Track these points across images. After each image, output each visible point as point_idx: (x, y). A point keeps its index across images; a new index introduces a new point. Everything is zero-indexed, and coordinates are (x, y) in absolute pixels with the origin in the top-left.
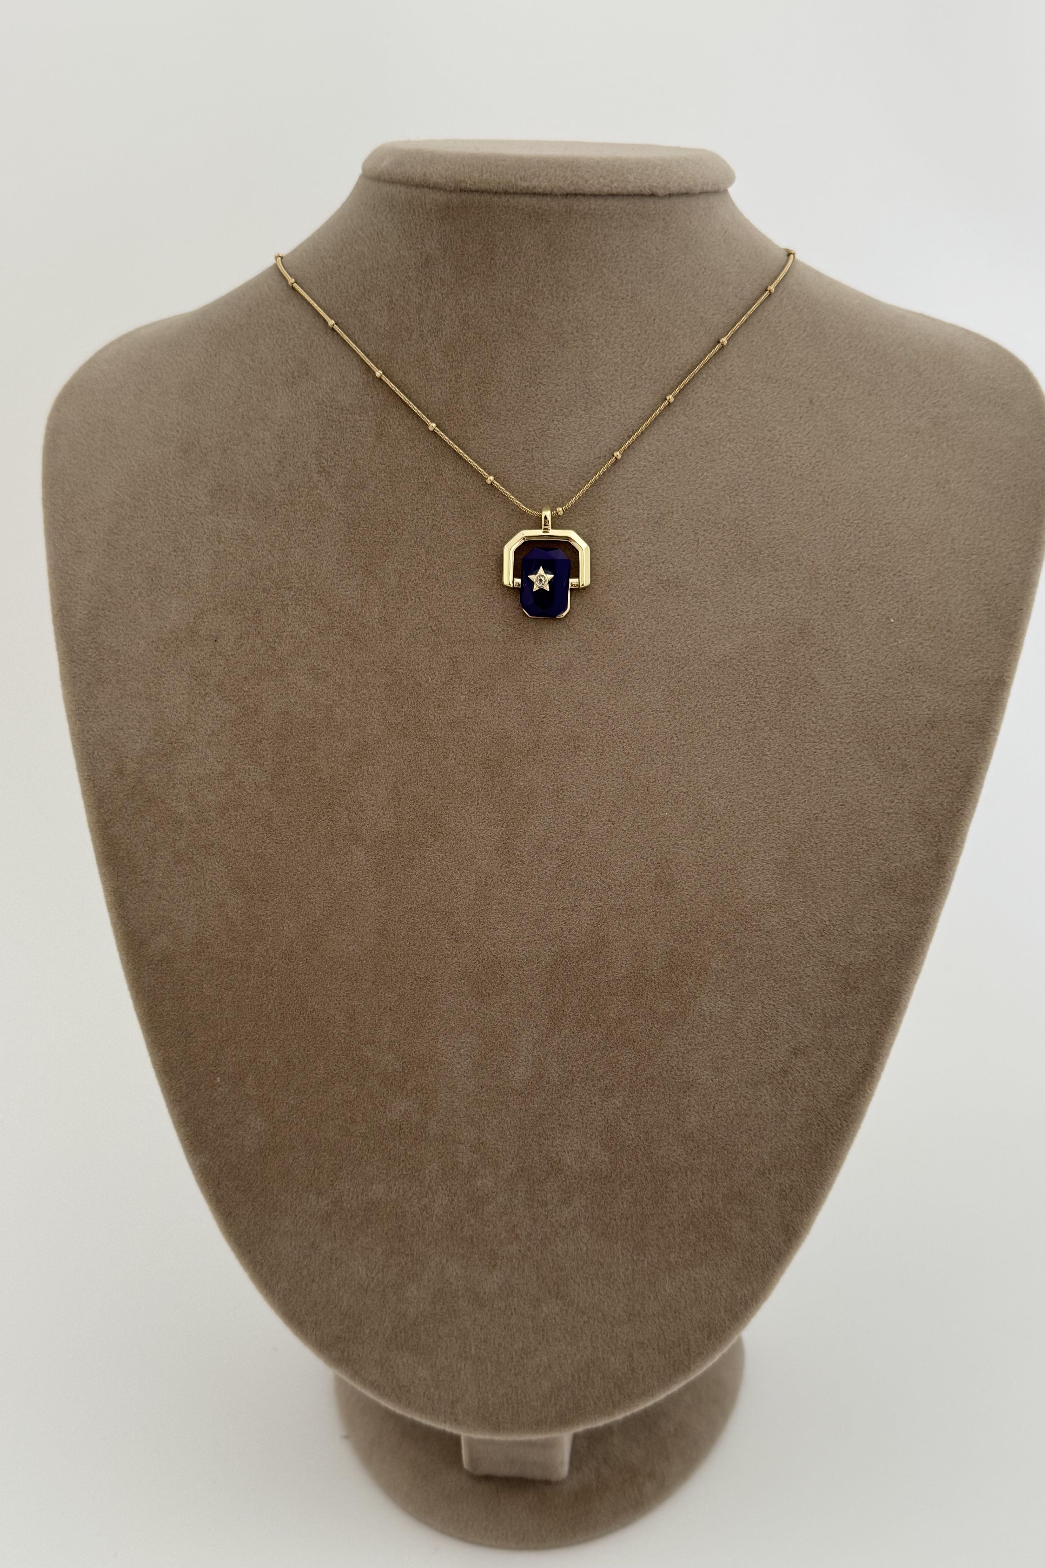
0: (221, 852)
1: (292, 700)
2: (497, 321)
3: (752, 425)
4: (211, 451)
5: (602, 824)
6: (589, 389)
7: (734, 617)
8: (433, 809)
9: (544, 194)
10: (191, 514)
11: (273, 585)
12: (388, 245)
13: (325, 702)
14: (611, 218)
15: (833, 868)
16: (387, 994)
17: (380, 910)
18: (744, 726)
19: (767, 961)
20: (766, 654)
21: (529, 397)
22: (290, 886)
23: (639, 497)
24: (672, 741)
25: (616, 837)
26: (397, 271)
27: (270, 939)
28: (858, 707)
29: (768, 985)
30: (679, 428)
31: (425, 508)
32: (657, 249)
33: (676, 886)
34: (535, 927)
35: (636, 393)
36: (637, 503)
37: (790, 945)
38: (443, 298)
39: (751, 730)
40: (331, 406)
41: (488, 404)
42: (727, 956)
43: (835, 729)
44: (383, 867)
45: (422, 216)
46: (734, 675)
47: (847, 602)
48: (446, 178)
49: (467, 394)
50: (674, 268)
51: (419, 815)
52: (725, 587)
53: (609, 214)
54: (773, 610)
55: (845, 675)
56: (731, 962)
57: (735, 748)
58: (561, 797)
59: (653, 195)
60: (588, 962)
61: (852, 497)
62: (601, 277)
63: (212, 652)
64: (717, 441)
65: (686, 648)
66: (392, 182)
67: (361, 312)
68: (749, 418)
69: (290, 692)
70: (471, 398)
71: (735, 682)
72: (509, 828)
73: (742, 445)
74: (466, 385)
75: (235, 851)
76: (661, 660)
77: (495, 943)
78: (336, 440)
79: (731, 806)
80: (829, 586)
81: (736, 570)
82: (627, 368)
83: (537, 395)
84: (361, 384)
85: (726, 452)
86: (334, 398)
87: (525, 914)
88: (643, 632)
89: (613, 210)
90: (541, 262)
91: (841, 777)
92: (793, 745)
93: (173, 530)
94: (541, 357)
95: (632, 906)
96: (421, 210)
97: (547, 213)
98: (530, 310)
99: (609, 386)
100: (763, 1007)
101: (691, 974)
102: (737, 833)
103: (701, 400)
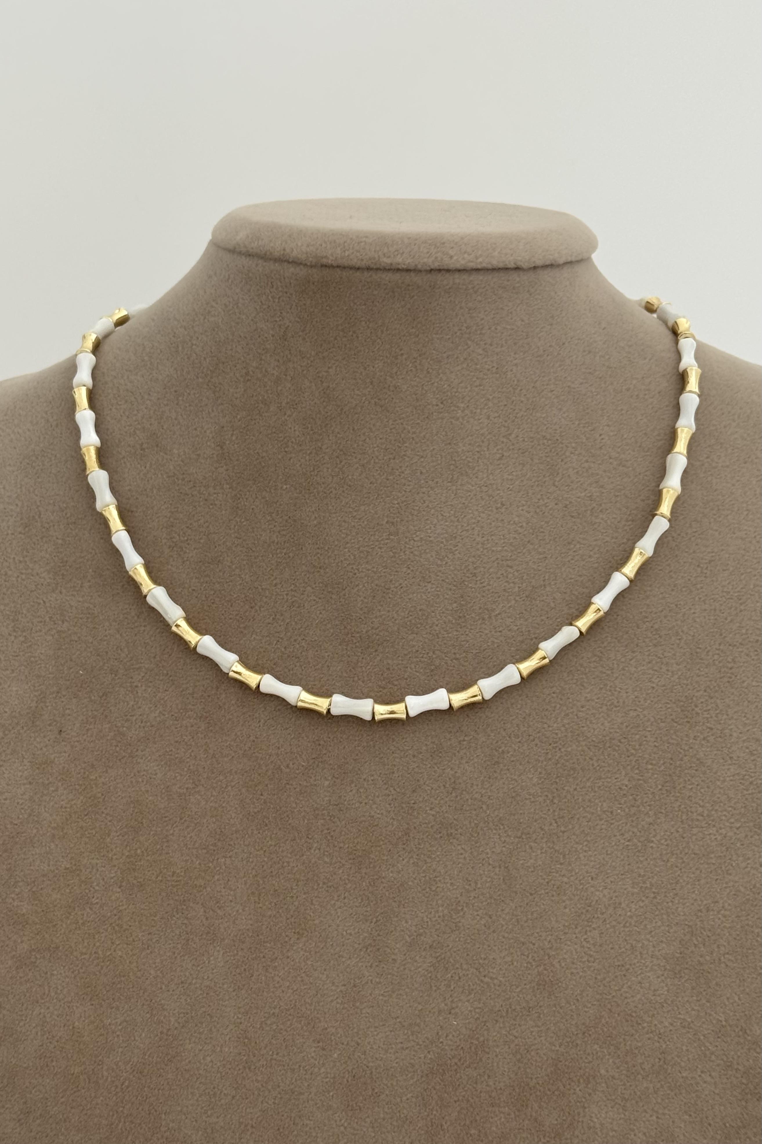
0: (67, 955)
1: (143, 789)
2: (360, 394)
3: (624, 494)
4: (54, 526)
5: (478, 918)
6: (455, 460)
7: (613, 695)
8: (296, 903)
9: (408, 270)
10: (31, 591)
11: (121, 666)
12: (244, 317)
13: (179, 790)
14: (476, 292)
15: (728, 963)
16: (248, 1110)
17: (240, 1016)
18: (627, 810)
19: (660, 1066)
20: (648, 733)
21: (393, 469)
22: (142, 992)
23: (510, 570)
24: (552, 827)
25: (494, 932)
26: (254, 344)
27: (120, 1050)
28: (747, 790)
29: (662, 1093)
30: (548, 498)
31: (283, 583)
32: (523, 321)
33: (560, 984)
34: (410, 1033)
35: (503, 464)
36: (507, 577)
37: (684, 1048)
38: (303, 371)
39: (635, 814)
40: (183, 479)
41: (350, 477)
42: (617, 1061)
43: (725, 813)
44: (243, 970)
45: (280, 289)
46: (614, 755)
47: (730, 678)
48: (307, 253)
49: (329, 466)
50: (540, 338)
51: (280, 911)
52: (601, 662)
53: (473, 288)
54: (653, 688)
55: (732, 755)
56: (622, 1068)
57: (618, 834)
58: (434, 889)
59: (517, 269)
60: (467, 1070)
61: (731, 569)
62: (465, 350)
63: (56, 738)
64: (589, 512)
65: (563, 729)
66: (249, 255)
67: (215, 383)
68: (622, 487)
69: (140, 780)
70: (332, 471)
71: (616, 763)
72: (378, 923)
73: (615, 516)
74: (326, 457)
75: (82, 954)
76: (537, 741)
77: (365, 1052)
78: (188, 513)
79: (616, 897)
80: (711, 661)
81: (613, 645)
82: (494, 438)
83: (401, 467)
84: (215, 456)
85: (600, 523)
86: (186, 471)
87: (398, 1017)
88: (517, 711)
89: (478, 284)
90: (404, 336)
91: (732, 865)
92: (680, 830)
93: (12, 609)
94: (404, 429)
95: (513, 1007)
96: (279, 284)
97: (410, 288)
98: (394, 382)
99: (476, 457)
100: (657, 1117)
101: (579, 1082)
102: (624, 926)
103: (570, 470)
